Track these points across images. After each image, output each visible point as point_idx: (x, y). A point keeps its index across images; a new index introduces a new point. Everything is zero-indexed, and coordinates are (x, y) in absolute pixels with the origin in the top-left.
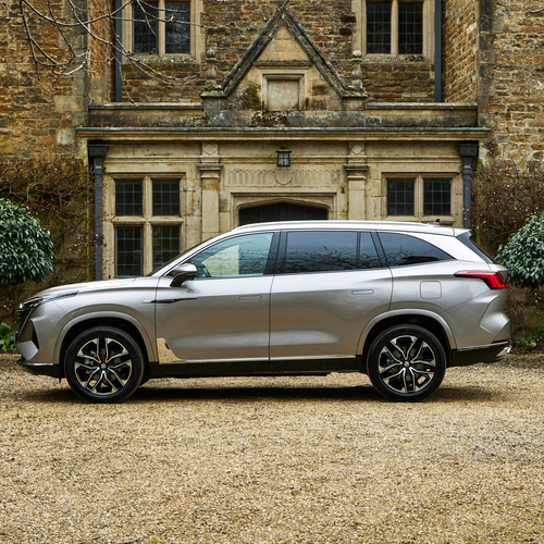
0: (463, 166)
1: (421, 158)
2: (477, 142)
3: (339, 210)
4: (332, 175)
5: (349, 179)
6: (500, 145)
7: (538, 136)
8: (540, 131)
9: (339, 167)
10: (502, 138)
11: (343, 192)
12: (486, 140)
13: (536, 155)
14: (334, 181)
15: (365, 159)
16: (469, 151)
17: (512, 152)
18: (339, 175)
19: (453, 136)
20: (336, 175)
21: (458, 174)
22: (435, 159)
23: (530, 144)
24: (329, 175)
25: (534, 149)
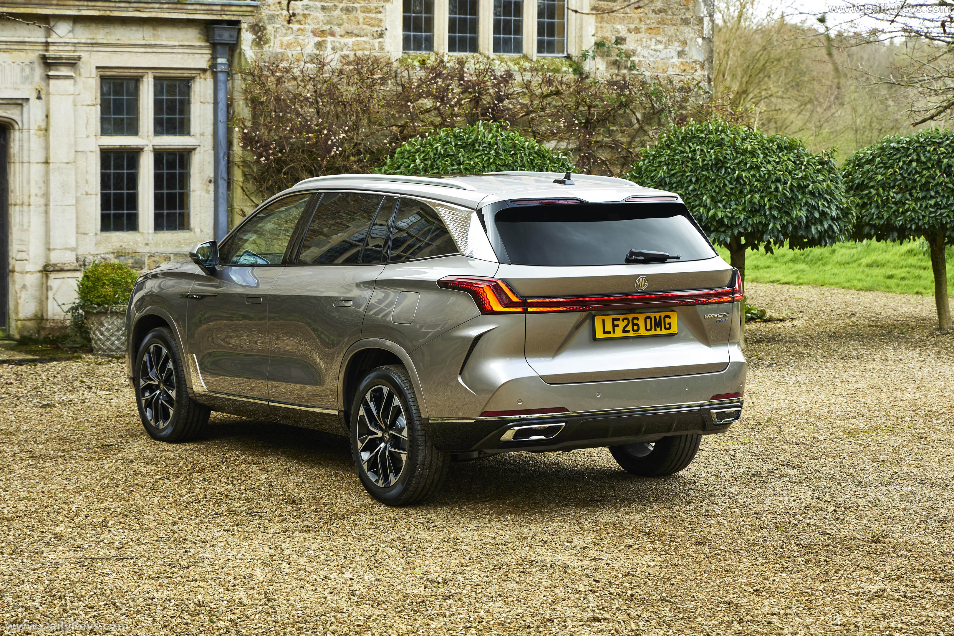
0: (214, 58)
1: (155, 46)
2: (238, 22)
3: (34, 127)
4: (23, 70)
5: (48, 77)
6: (269, 28)
7: (320, 15)
8: (323, 8)
9: (34, 56)
10: (272, 18)
11: (39, 98)
12: (251, 20)
13: (319, 45)
14: (26, 79)
15: (74, 44)
16: (226, 36)
17: (286, 39)
18: (32, 69)
19: (207, 13)
20: (27, 70)
21: (204, 70)
22: (173, 47)
23: (309, 28)
24: (18, 69)
25: (315, 35)
